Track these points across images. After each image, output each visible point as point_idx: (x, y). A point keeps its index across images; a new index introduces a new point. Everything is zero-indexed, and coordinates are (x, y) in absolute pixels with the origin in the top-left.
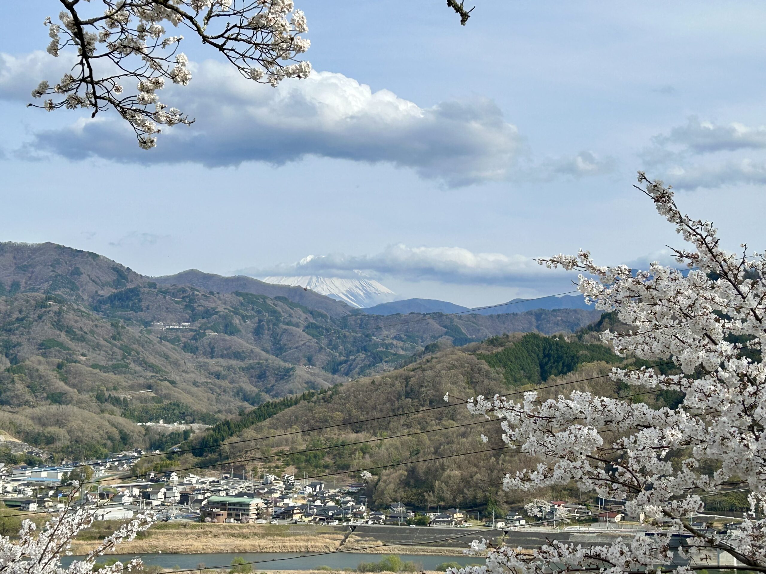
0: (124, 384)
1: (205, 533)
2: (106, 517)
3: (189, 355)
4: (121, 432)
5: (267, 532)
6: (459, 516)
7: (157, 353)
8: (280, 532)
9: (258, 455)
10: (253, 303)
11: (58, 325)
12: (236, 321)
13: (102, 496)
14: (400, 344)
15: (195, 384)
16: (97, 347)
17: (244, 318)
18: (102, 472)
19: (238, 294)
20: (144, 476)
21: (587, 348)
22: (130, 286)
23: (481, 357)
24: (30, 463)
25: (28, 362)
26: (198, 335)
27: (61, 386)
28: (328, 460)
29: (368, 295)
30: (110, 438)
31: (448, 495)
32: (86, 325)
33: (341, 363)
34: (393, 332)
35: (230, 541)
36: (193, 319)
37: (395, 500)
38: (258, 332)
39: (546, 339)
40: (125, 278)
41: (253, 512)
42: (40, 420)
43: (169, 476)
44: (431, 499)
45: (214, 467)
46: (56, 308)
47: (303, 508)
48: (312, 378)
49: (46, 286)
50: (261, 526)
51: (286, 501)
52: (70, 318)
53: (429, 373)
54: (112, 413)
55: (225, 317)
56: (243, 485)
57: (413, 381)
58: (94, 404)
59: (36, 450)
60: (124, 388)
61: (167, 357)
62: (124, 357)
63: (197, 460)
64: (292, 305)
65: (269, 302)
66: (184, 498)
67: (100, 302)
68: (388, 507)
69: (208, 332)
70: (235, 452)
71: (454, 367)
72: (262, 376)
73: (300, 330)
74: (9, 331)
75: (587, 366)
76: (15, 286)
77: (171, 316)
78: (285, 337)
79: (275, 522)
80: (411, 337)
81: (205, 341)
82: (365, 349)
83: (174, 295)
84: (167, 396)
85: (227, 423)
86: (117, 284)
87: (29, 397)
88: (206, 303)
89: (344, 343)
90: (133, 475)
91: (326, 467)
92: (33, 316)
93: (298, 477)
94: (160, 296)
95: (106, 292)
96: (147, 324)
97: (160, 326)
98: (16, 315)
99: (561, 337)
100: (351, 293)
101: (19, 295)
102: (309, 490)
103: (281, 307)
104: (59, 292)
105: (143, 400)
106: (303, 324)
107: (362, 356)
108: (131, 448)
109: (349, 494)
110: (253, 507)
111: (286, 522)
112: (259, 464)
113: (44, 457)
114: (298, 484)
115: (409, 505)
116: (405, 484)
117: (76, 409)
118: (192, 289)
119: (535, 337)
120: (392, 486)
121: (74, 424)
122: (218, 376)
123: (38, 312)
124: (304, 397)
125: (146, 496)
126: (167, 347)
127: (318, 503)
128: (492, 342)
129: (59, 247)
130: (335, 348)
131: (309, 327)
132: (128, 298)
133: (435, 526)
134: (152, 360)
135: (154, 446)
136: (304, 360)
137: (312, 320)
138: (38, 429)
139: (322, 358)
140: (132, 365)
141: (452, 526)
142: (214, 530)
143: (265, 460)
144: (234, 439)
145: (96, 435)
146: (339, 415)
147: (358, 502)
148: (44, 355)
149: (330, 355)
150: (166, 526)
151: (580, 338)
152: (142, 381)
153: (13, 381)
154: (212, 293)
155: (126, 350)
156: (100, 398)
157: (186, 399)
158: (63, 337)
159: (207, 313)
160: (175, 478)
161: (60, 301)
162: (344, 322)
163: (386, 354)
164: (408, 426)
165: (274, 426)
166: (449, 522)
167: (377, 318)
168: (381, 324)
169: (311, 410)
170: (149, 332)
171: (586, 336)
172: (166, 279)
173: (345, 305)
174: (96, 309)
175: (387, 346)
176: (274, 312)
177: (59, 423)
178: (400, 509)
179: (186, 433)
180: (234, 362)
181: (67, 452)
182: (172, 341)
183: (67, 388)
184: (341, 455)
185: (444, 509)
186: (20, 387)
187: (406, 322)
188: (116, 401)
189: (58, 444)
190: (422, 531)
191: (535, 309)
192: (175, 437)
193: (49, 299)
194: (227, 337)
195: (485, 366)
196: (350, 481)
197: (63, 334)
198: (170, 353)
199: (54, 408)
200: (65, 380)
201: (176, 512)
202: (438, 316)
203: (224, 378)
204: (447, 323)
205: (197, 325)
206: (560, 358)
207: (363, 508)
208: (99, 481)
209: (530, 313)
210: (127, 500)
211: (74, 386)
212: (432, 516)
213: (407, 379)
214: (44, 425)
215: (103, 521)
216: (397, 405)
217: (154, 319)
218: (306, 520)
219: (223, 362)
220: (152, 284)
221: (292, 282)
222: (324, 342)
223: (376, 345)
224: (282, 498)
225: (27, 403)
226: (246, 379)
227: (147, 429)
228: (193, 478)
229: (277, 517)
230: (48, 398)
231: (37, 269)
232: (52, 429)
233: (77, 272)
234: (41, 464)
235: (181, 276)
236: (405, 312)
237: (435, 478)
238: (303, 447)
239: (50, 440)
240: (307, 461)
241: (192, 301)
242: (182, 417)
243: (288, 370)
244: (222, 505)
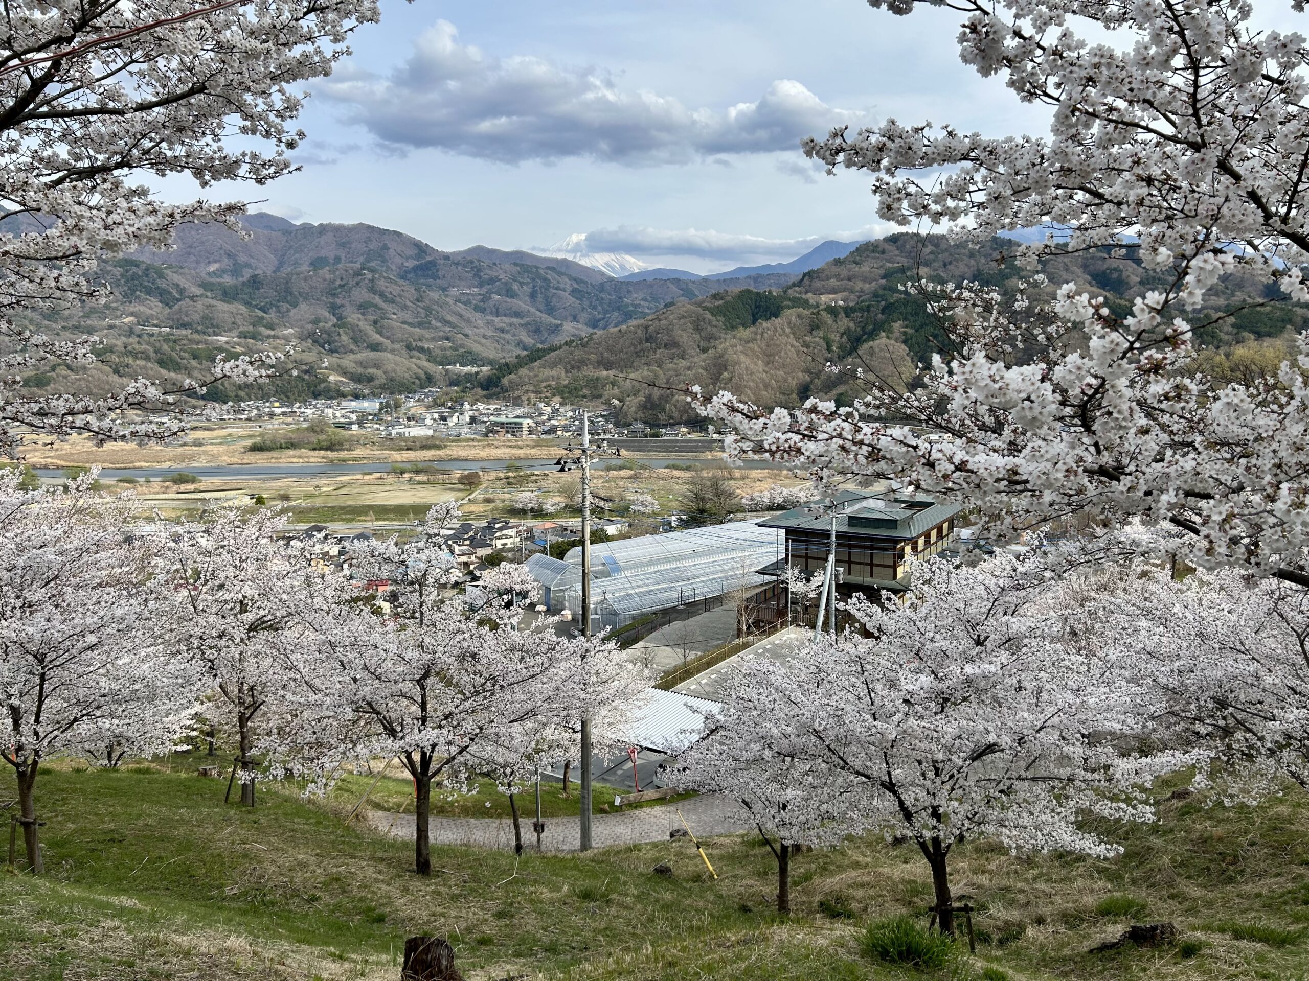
0: (427, 336)
1: (489, 445)
2: (412, 434)
3: (478, 315)
4: (426, 373)
5: (537, 444)
6: (684, 430)
7: (454, 313)
8: (547, 444)
9: (531, 388)
10: (528, 272)
11: (372, 290)
12: (515, 287)
13: (409, 419)
14: (646, 304)
15: (484, 337)
16: (405, 307)
17: (522, 284)
18: (412, 402)
19: (516, 264)
20: (443, 405)
21: (790, 300)
22: (429, 258)
23: (706, 308)
24: (356, 397)
25: (349, 319)
26: (485, 298)
27: (377, 338)
28: (586, 391)
29: (622, 267)
30: (417, 378)
31: (676, 415)
32: (395, 290)
33: (599, 320)
34: (641, 295)
35: (507, 451)
36: (480, 285)
37: (636, 420)
38: (533, 296)
39: (758, 294)
40: (425, 252)
41: (525, 430)
42: (360, 363)
43: (462, 405)
44: (662, 417)
45: (498, 398)
46: (370, 276)
47: (564, 426)
48: (577, 332)
49: (361, 259)
50: (532, 440)
51: (552, 422)
52: (382, 284)
53: (664, 322)
54: (419, 358)
55: (506, 284)
56: (519, 411)
57: (651, 329)
58: (404, 352)
59: (360, 387)
60: (427, 340)
61: (461, 316)
62: (427, 316)
63: (485, 393)
64: (560, 274)
65: (541, 271)
66: (473, 420)
67: (406, 272)
68: (631, 425)
69: (493, 296)
70: (514, 386)
71: (683, 317)
72: (537, 331)
73: (566, 294)
74: (334, 295)
75: (788, 312)
76: (338, 259)
77: (463, 283)
78: (554, 300)
79: (542, 437)
80: (655, 299)
81: (491, 303)
82: (618, 309)
83: (464, 266)
84: (462, 346)
85: (507, 364)
86: (418, 257)
87: (352, 347)
88: (490, 273)
89: (601, 304)
90: (435, 404)
91: (584, 397)
92: (352, 282)
93: (562, 404)
94: (453, 267)
95: (410, 264)
96: (444, 289)
97: (454, 291)
98: (338, 282)
99: (770, 292)
100: (608, 265)
101: (340, 266)
102: (570, 414)
103: (551, 275)
104: (372, 264)
105: (443, 349)
106: (569, 288)
107: (616, 314)
108: (435, 385)
109: (602, 416)
110: (525, 425)
111: (551, 437)
112: (532, 395)
113: (366, 392)
114: (562, 410)
115: (646, 423)
116: (644, 407)
117: (389, 355)
118: (479, 261)
119: (749, 291)
120: (633, 409)
121: (389, 367)
122: (502, 331)
123: (356, 280)
124: (566, 343)
125: (444, 419)
126: (461, 308)
127: (577, 423)
128: (715, 297)
129: (369, 227)
130: (595, 308)
131: (574, 292)
132: (428, 269)
133: (665, 438)
134: (449, 318)
135: (453, 383)
136: (570, 318)
137: (576, 286)
138: (360, 370)
139: (584, 316)
140: (433, 322)
141: (679, 438)
142: (496, 443)
143: (537, 392)
144: (512, 376)
145: (407, 375)
146: (593, 357)
147: (607, 421)
148: (363, 314)
149: (590, 313)
150: (458, 441)
151: (785, 292)
152: (441, 334)
153: (339, 335)
154: (495, 264)
155: (428, 310)
156: (409, 348)
157: (476, 348)
158: (377, 300)
159: (492, 281)
160: (467, 406)
161: (372, 271)
162: (602, 287)
163: (635, 312)
164: (648, 364)
165: (544, 367)
166: (677, 435)
167: (628, 283)
168: (631, 289)
169: (571, 353)
170: (447, 296)
171: (790, 291)
172: (459, 253)
173: (603, 274)
174: (403, 278)
175: (636, 306)
176: (545, 279)
177: (377, 366)
178: (640, 426)
179: (477, 373)
180: (515, 320)
181: (383, 388)
182: (465, 304)
183: (382, 339)
184: (596, 388)
185: (672, 425)
186: (345, 338)
187: (651, 286)
188: (421, 350)
189: (377, 382)
190: (656, 442)
191: (753, 274)
192: (469, 377)
193: (364, 269)
194: (508, 300)
195: (708, 316)
196: (603, 407)
197: (377, 297)
198: (464, 313)
199: (372, 355)
200: (381, 334)
201: (466, 430)
202: (677, 281)
203: (508, 332)
204: (684, 286)
205: (484, 290)
206: (768, 308)
207: (611, 426)
208: (409, 409)
209: (749, 277)
210: (429, 422)
211: (387, 338)
212: (664, 431)
213: (647, 327)
214: (365, 368)
215: (409, 438)
216: (639, 348)
217: (450, 285)
218: (567, 435)
219: (505, 319)
220: (446, 257)
221: (560, 256)
222: (586, 303)
223: (627, 305)
224: (549, 419)
225: (352, 351)
226: (524, 333)
227: (447, 371)
228: (481, 406)
229: (545, 433)
230: (367, 347)
231: (353, 246)
232: (371, 371)
233: (385, 247)
234: (364, 397)
235: (470, 251)
236: (650, 279)
237: (667, 402)
238: (566, 382)
239: (370, 379)
240: (570, 393)
241: (479, 270)
242: (473, 363)
243: (557, 326)
244: (502, 424)
